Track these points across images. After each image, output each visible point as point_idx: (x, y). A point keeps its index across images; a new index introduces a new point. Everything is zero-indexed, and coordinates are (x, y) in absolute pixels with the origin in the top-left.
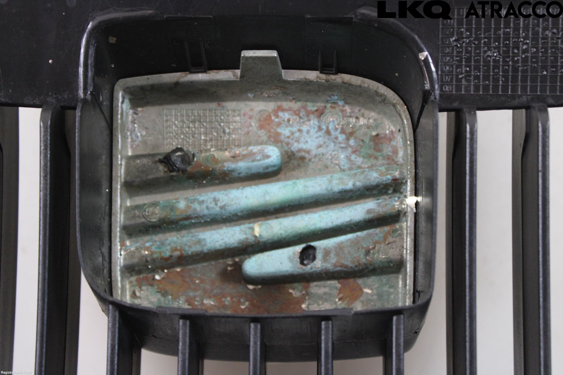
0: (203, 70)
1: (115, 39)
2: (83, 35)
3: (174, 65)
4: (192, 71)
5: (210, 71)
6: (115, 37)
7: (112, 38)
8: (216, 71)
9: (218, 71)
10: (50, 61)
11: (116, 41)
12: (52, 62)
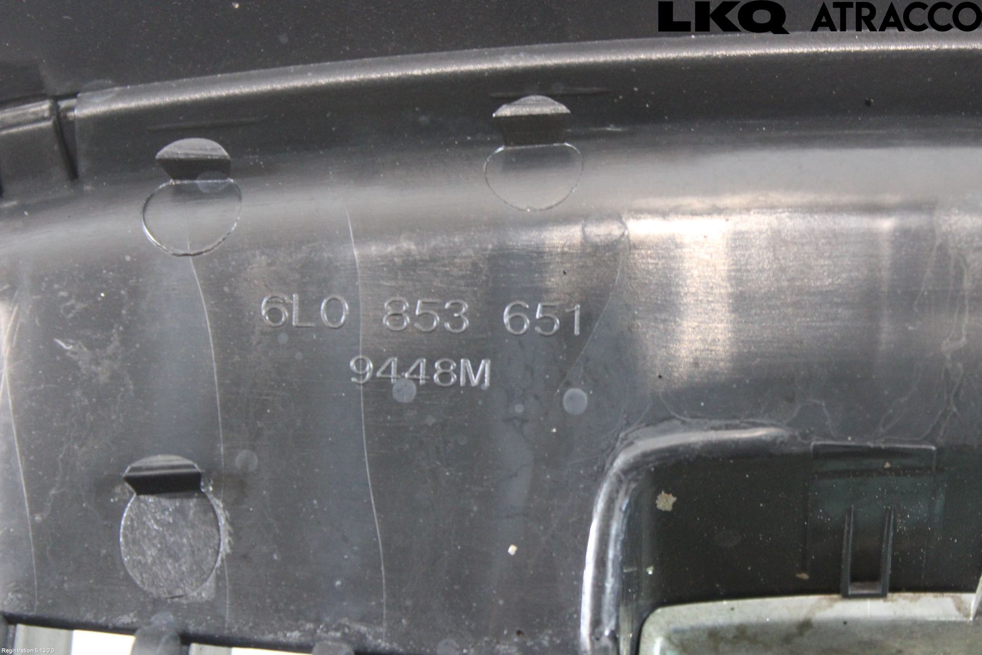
0: (878, 591)
1: (672, 499)
2: (599, 486)
3: (805, 576)
4: (850, 592)
5: (896, 595)
6: (674, 495)
7: (666, 495)
8: (910, 595)
9: (917, 595)
10: (512, 550)
11: (675, 505)
12: (517, 552)
